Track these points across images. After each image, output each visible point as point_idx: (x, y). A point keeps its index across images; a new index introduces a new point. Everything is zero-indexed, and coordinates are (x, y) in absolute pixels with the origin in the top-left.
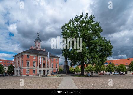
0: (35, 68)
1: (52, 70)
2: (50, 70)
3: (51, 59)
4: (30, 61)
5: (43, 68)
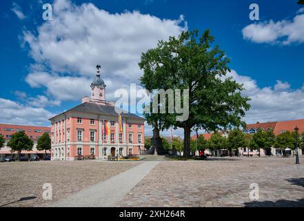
0: (94, 143)
1: (129, 147)
2: (125, 148)
3: (126, 123)
4: (83, 130)
5: (110, 144)
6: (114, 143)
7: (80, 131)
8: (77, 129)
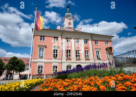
0: (57, 61)
3: (92, 40)
4: (46, 47)
5: (75, 61)
6: (79, 60)
7: (42, 48)
8: (39, 46)
